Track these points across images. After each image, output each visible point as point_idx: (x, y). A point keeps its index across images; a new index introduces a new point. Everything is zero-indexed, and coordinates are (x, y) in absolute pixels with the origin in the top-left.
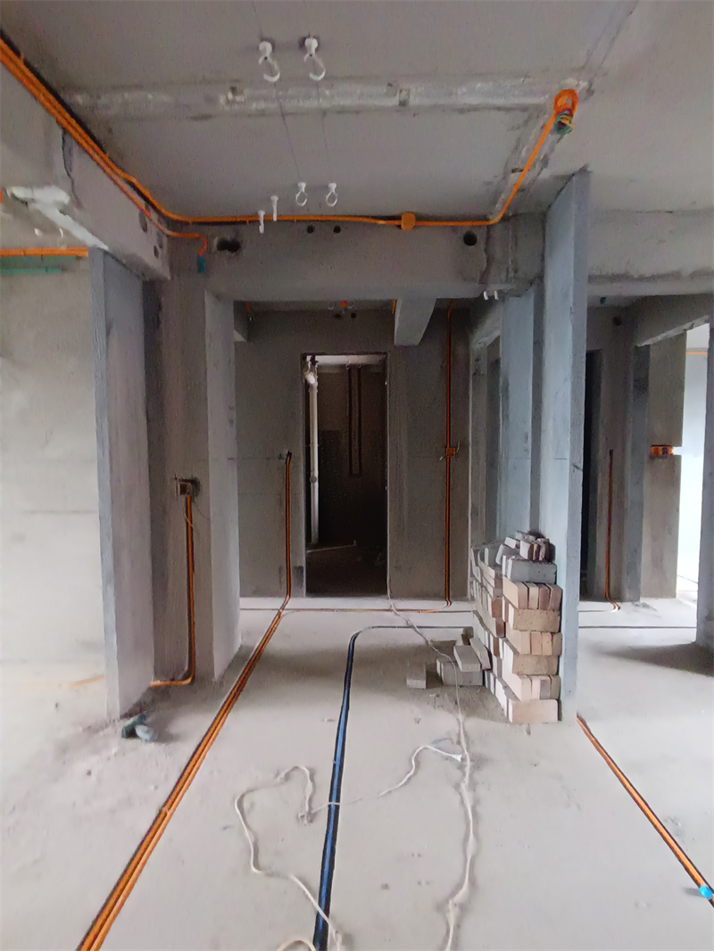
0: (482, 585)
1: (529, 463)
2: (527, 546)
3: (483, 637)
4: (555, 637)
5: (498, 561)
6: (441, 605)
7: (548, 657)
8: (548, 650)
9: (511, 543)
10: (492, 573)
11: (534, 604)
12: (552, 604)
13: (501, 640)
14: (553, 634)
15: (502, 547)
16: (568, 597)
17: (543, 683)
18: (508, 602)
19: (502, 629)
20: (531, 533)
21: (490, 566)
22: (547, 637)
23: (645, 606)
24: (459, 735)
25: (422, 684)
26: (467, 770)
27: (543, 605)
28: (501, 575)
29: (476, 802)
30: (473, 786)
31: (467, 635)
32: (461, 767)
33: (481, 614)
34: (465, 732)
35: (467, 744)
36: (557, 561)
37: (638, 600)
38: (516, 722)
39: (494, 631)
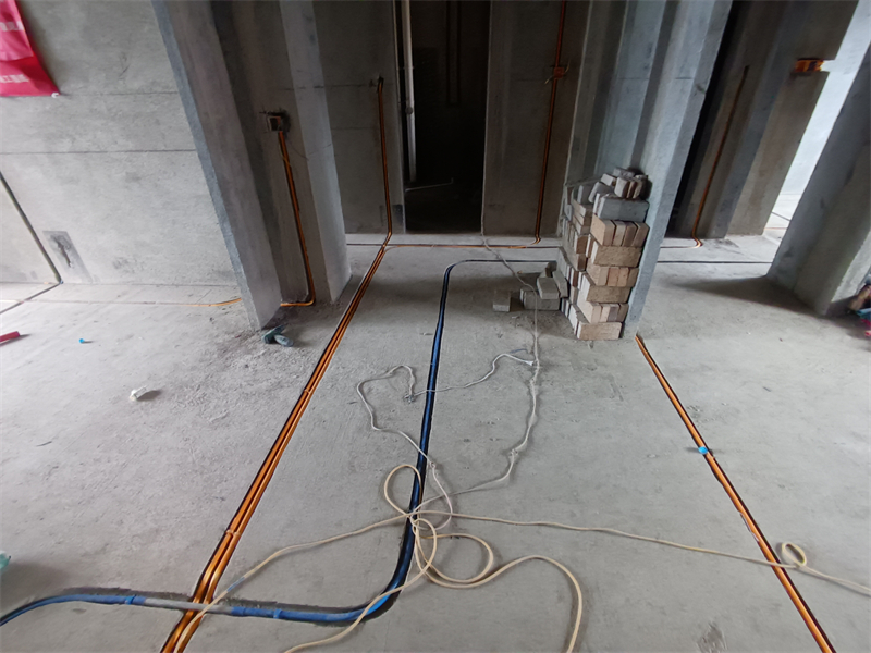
0: (571, 223)
1: (646, 83)
2: (624, 182)
3: (565, 270)
4: (633, 271)
5: (590, 199)
6: (530, 241)
7: (622, 289)
8: (623, 282)
9: (607, 180)
10: (583, 211)
11: (618, 241)
12: (636, 241)
13: (580, 274)
14: (630, 268)
15: (597, 184)
16: (653, 235)
17: (612, 310)
18: (593, 239)
19: (583, 264)
20: (630, 169)
21: (582, 204)
22: (624, 272)
23: (729, 243)
24: (533, 347)
25: (506, 308)
26: (537, 372)
27: (627, 242)
28: (592, 213)
29: (541, 393)
30: (539, 382)
31: (551, 268)
32: (532, 369)
33: (566, 249)
34: (538, 345)
35: (539, 353)
36: (650, 200)
37: (723, 237)
38: (582, 338)
39: (576, 266)
